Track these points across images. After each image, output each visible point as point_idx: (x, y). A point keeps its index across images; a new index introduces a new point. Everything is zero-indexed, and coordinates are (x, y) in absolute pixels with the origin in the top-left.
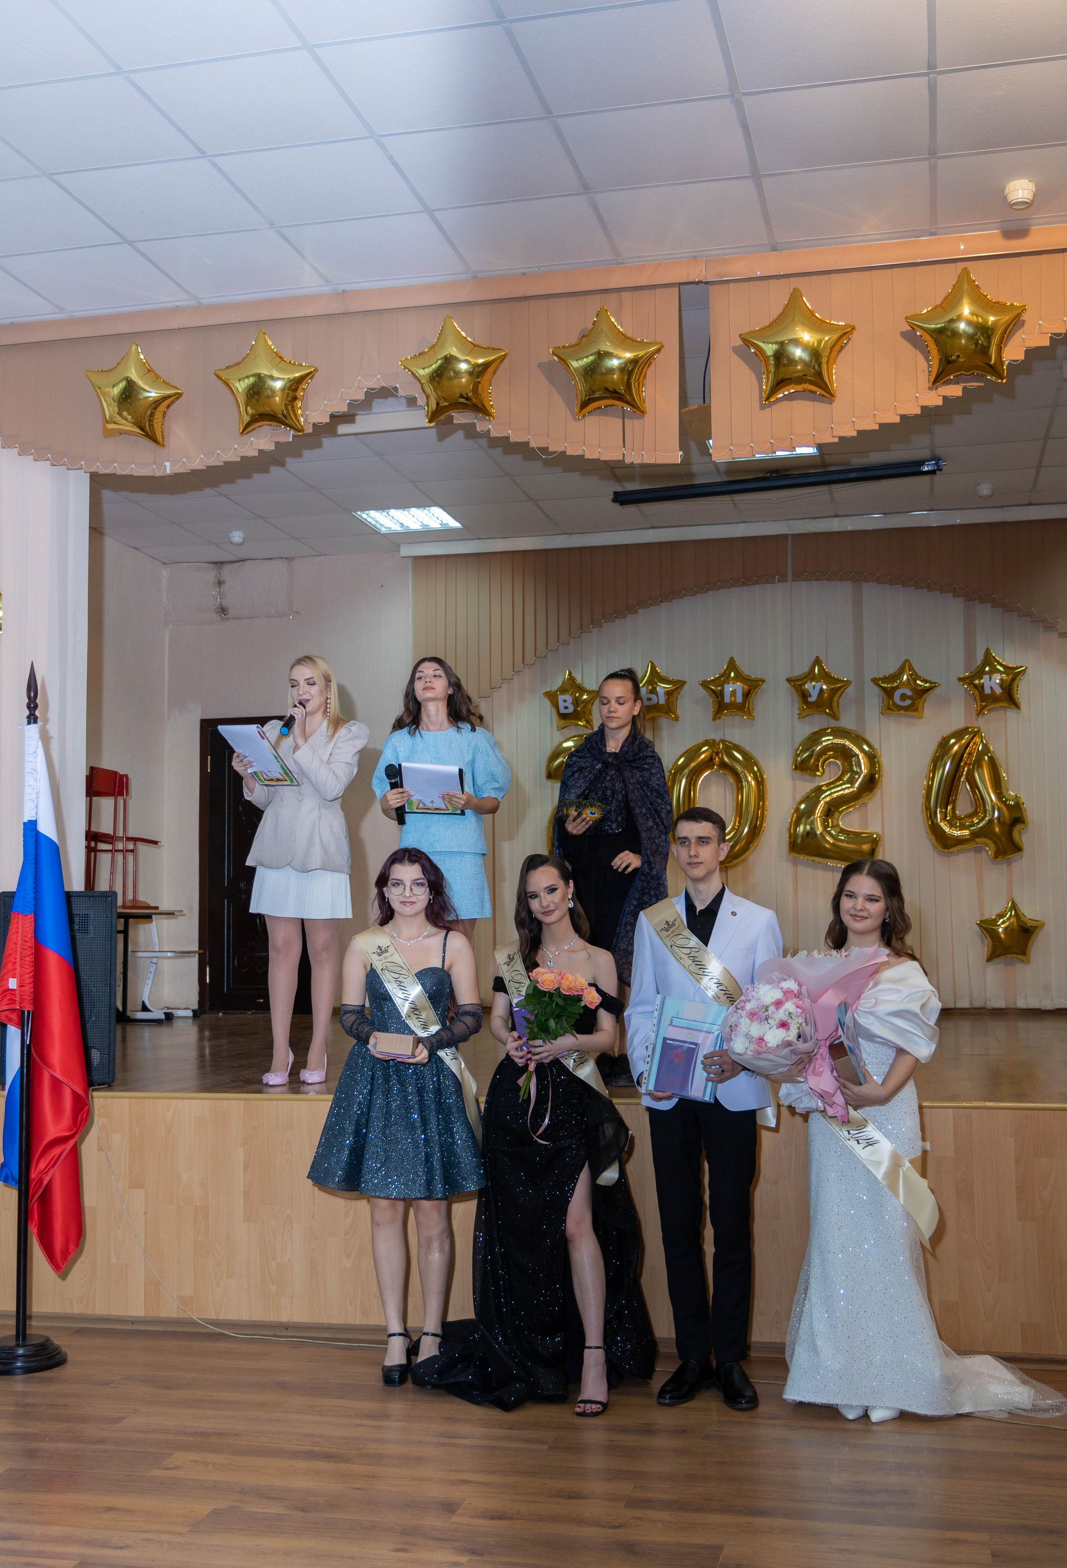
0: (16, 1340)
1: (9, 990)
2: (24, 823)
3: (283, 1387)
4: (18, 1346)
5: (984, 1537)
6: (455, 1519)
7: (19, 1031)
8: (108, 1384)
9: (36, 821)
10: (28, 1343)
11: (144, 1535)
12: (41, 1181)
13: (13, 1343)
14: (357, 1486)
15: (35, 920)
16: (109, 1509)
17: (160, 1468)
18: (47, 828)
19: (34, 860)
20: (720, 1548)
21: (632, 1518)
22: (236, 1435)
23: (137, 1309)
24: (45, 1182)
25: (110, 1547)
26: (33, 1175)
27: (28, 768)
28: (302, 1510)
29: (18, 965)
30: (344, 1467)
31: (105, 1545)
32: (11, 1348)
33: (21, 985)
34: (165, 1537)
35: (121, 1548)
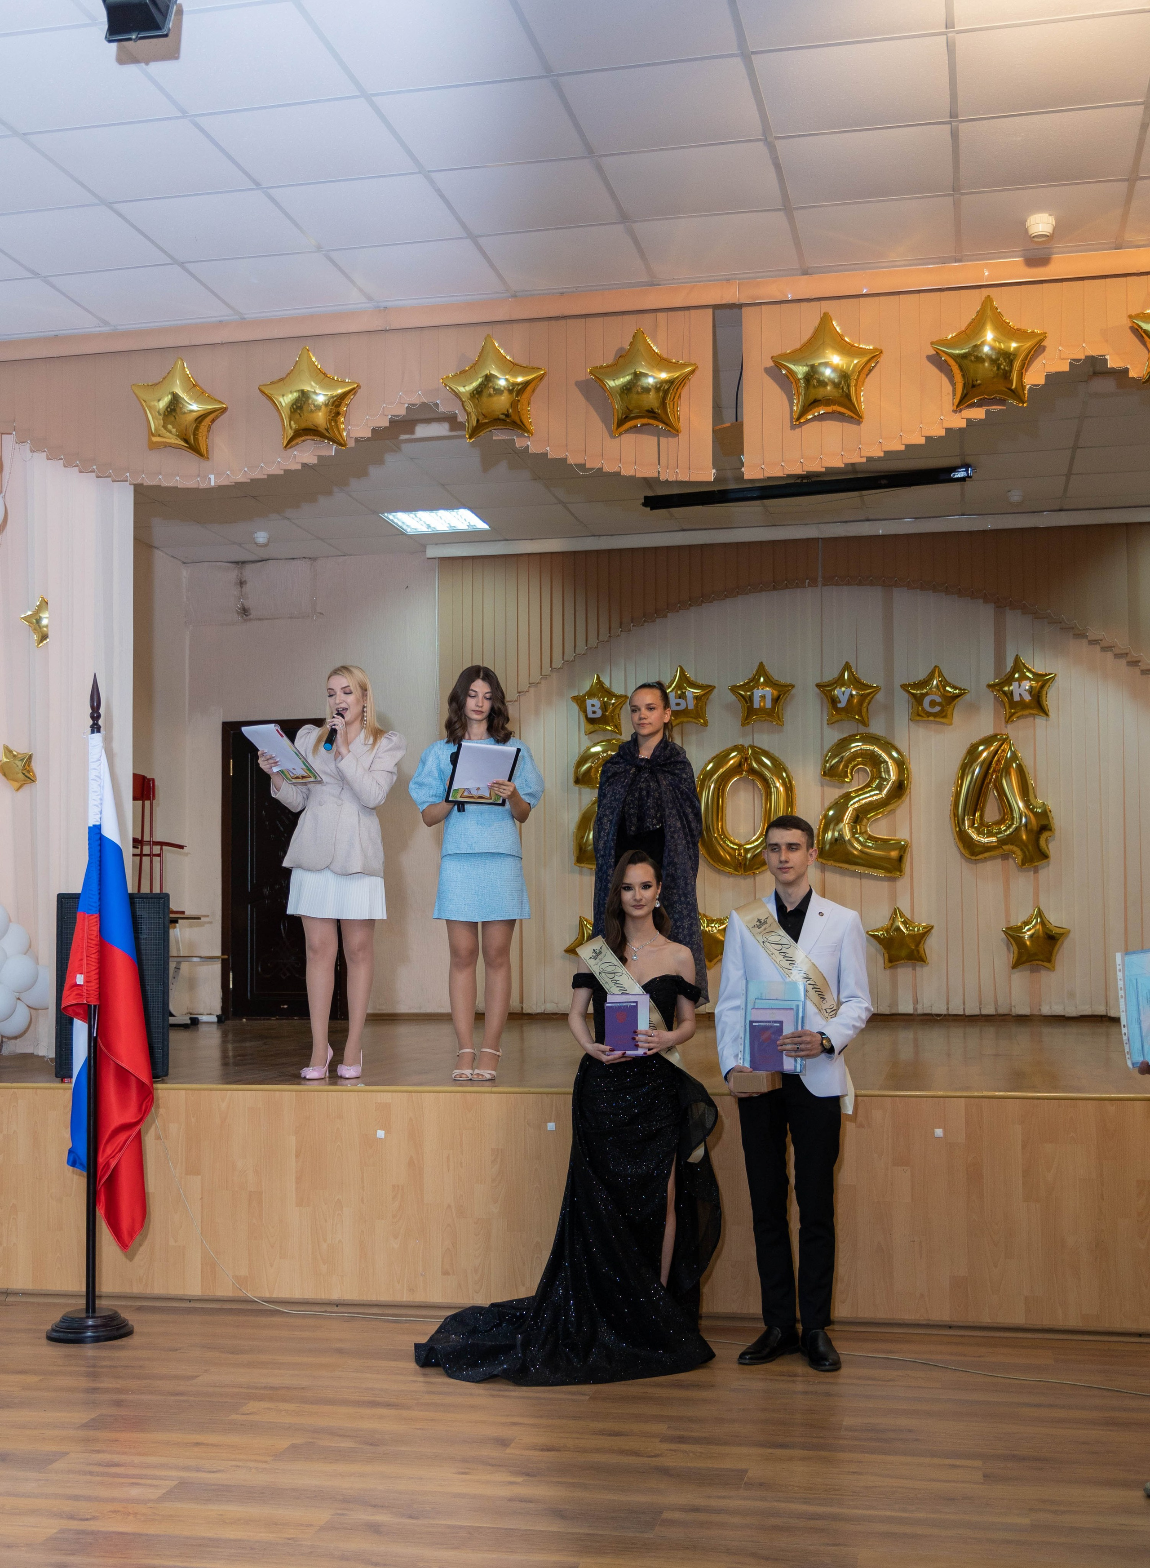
0: (86, 1312)
1: (76, 985)
2: (89, 828)
3: (340, 1352)
4: (88, 1317)
5: (978, 1463)
6: (508, 1451)
7: (86, 1026)
8: (177, 1350)
9: (100, 825)
10: (97, 1315)
11: (234, 1463)
12: (108, 1164)
13: (84, 1315)
14: (418, 1427)
15: (100, 920)
16: (197, 1444)
17: (238, 1414)
18: (111, 832)
19: (98, 863)
20: (745, 1471)
21: (667, 1450)
22: (303, 1388)
23: (194, 1288)
24: (112, 1166)
25: (204, 1471)
26: (101, 1160)
27: (92, 774)
28: (371, 1445)
29: (85, 962)
30: (405, 1413)
31: (198, 1470)
32: (82, 1319)
33: (87, 981)
34: (251, 1464)
35: (214, 1472)
